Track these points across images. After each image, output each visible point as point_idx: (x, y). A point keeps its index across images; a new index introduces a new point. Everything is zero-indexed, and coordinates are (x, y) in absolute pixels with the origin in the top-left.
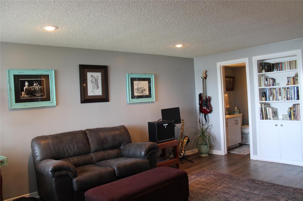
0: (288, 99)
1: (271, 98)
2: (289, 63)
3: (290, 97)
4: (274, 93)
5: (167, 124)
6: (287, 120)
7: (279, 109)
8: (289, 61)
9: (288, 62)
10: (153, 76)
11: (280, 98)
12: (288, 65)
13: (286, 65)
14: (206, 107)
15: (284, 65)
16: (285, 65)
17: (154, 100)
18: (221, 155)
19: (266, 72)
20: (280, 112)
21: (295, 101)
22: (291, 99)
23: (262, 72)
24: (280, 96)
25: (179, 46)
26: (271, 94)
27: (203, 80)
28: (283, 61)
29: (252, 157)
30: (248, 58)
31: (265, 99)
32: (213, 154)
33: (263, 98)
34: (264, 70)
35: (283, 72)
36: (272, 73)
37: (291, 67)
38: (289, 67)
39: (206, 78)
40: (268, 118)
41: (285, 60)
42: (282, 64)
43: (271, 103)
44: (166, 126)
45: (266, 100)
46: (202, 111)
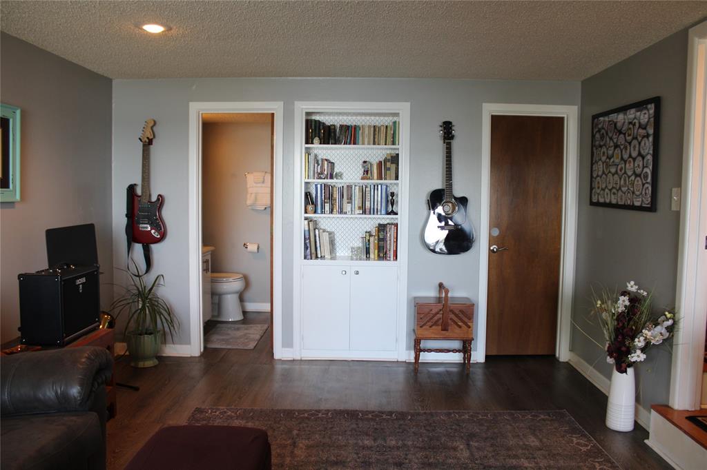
0: (364, 212)
1: (327, 207)
2: (372, 129)
3: (372, 207)
4: (335, 196)
5: (83, 280)
6: (360, 260)
7: (338, 235)
8: (373, 124)
9: (369, 127)
10: (18, 112)
11: (347, 207)
12: (369, 133)
13: (366, 132)
14: (151, 225)
15: (361, 132)
16: (363, 133)
17: (18, 197)
18: (189, 356)
19: (320, 144)
20: (340, 242)
21: (381, 216)
22: (372, 212)
23: (312, 143)
24: (348, 203)
25: (154, 29)
26: (330, 197)
27: (144, 146)
28: (358, 124)
29: (280, 352)
30: (282, 103)
31: (314, 210)
32: (164, 355)
33: (310, 207)
34: (317, 138)
35: (358, 148)
36: (327, 149)
37: (376, 140)
38: (372, 137)
39: (150, 142)
40: (319, 256)
41: (363, 121)
42: (357, 129)
43: (320, 220)
44: (82, 284)
45: (315, 212)
46: (134, 235)
